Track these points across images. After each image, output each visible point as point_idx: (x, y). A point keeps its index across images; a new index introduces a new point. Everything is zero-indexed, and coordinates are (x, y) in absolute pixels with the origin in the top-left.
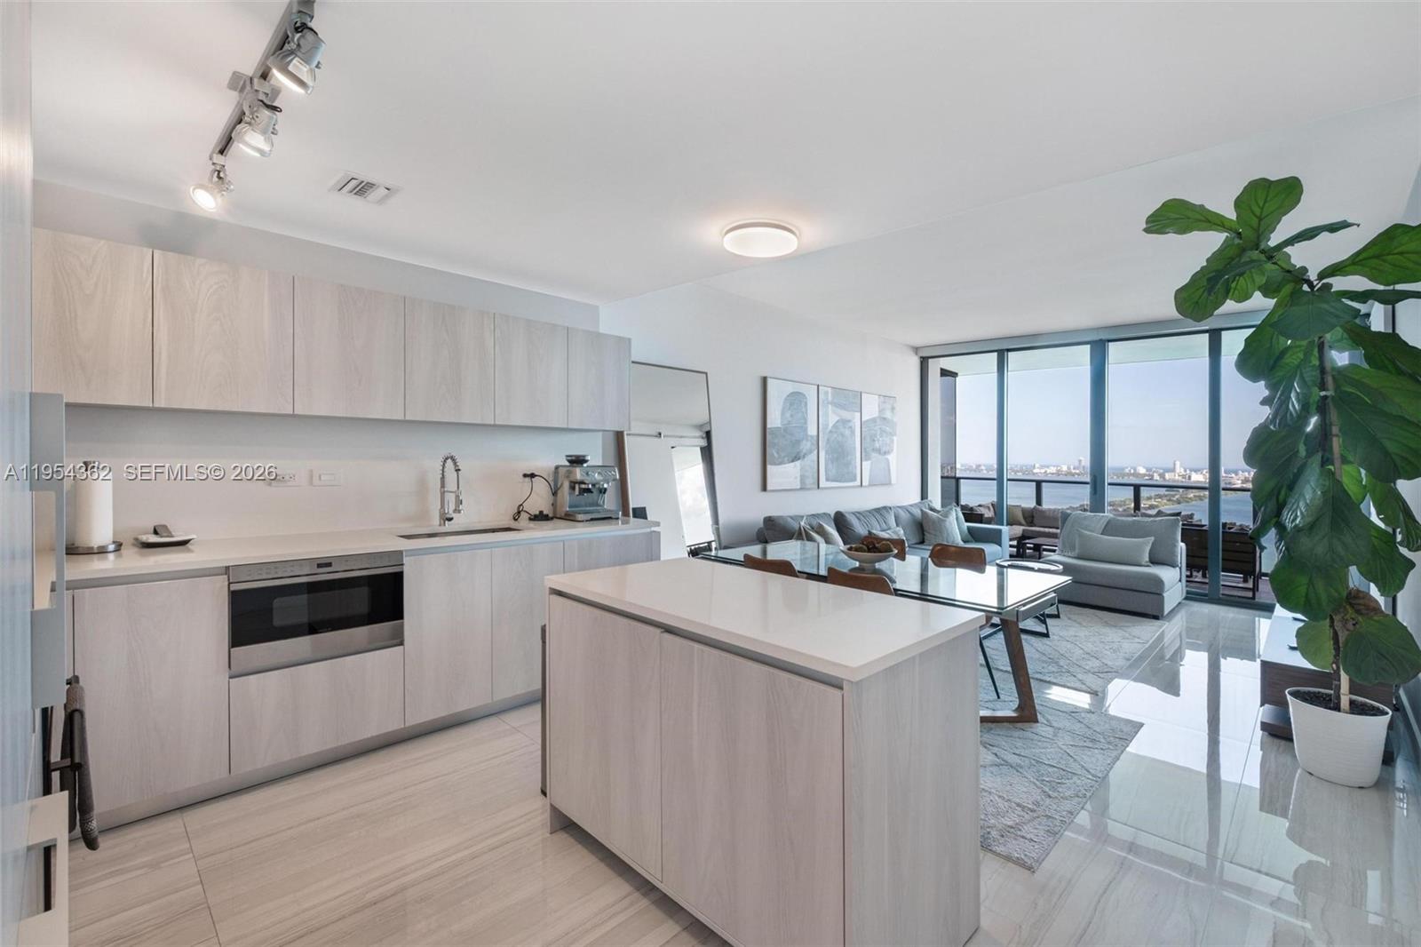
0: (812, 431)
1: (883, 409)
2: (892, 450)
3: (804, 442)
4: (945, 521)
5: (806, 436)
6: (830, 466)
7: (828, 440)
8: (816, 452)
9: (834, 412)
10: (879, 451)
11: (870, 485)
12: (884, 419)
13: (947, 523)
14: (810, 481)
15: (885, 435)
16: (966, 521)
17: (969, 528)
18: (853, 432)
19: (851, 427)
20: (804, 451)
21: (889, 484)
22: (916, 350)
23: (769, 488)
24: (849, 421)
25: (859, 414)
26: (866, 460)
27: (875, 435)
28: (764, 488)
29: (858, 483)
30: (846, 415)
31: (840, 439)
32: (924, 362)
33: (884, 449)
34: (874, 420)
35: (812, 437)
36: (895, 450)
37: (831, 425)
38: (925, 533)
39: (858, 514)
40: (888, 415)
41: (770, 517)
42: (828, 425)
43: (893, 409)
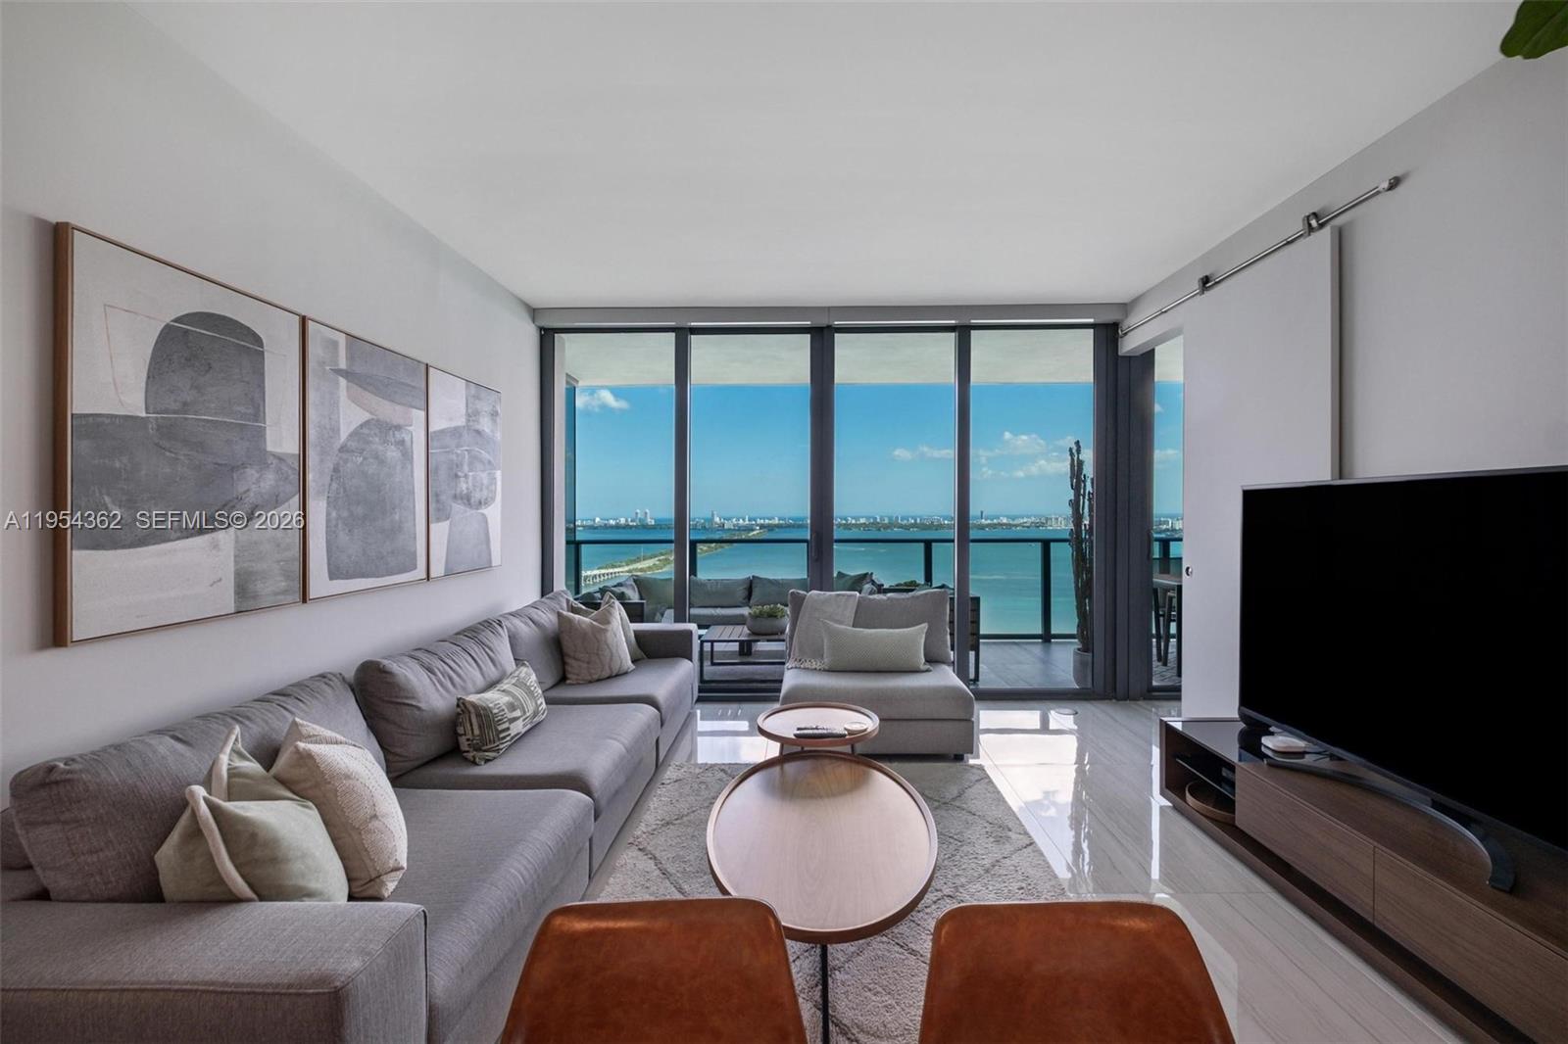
0: (281, 438)
1: (477, 413)
2: (493, 499)
3: (251, 473)
4: (606, 630)
5: (260, 457)
6: (343, 538)
7: (336, 470)
8: (296, 500)
9: (354, 400)
10: (466, 499)
11: (449, 573)
12: (478, 432)
13: (609, 634)
14: (274, 582)
15: (479, 466)
16: (631, 622)
17: (638, 635)
18: (407, 456)
19: (402, 442)
20: (251, 498)
21: (489, 565)
22: (534, 312)
23: (79, 628)
24: (398, 428)
25: (423, 414)
26: (438, 520)
27: (459, 466)
28: (55, 629)
29: (420, 573)
30: (388, 411)
31: (372, 469)
32: (547, 338)
33: (477, 496)
34: (455, 432)
35: (280, 458)
36: (499, 498)
37: (344, 435)
38: (569, 661)
39: (424, 652)
40: (485, 424)
41: (51, 769)
42: (336, 430)
43: (494, 414)
